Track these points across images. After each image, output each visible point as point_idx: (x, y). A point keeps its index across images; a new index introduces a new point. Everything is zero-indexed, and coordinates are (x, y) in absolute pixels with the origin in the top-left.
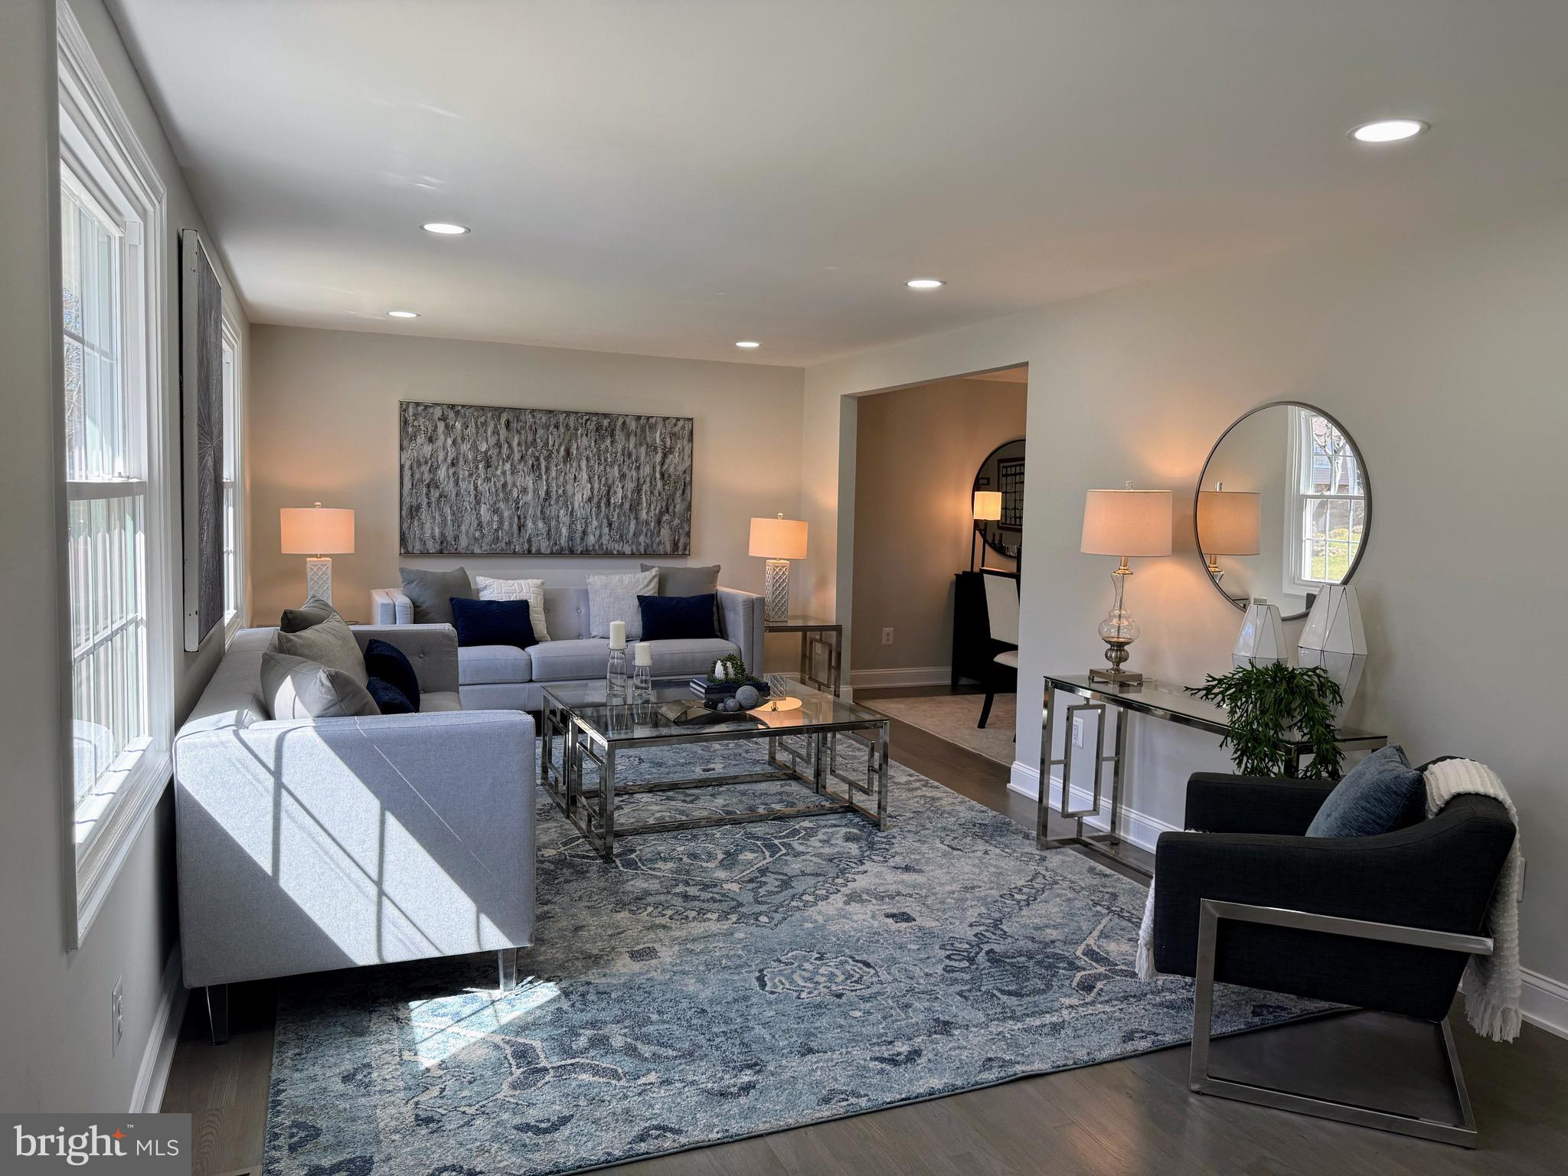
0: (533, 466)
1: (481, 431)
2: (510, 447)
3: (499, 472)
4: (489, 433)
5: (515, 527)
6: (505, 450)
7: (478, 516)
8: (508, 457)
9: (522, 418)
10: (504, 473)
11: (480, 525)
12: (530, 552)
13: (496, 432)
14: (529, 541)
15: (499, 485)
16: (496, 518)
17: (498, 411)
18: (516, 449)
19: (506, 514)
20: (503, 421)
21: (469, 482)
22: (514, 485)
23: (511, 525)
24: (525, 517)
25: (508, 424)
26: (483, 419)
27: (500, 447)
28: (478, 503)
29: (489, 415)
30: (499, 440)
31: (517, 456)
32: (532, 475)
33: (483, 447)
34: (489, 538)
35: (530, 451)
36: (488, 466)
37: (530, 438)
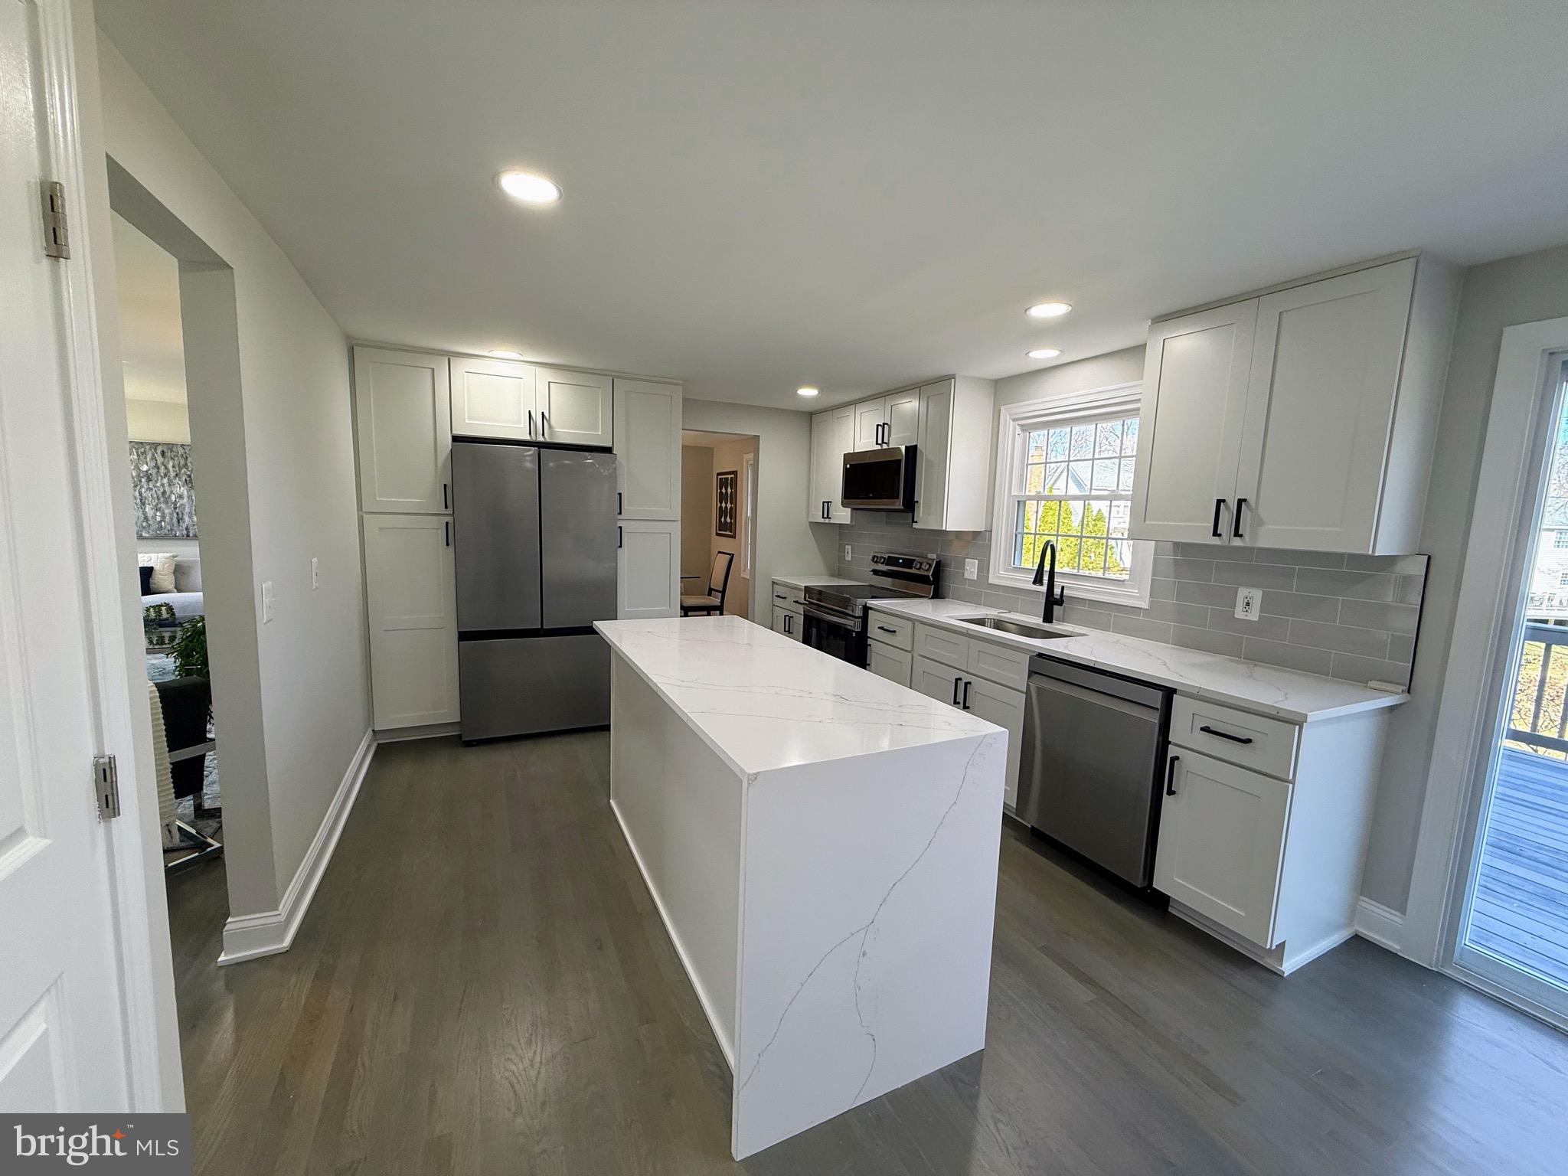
0: (186, 480)
1: (142, 457)
2: (166, 468)
3: (158, 485)
4: (148, 459)
5: (175, 520)
6: (162, 470)
7: (144, 513)
8: (165, 475)
9: (175, 449)
10: (163, 485)
11: (146, 519)
12: (188, 536)
13: (154, 458)
14: (187, 529)
15: (160, 493)
16: (158, 514)
17: (155, 445)
18: (171, 469)
19: (167, 511)
20: (159, 451)
21: (135, 490)
22: (172, 492)
23: (172, 519)
24: (182, 514)
25: (163, 454)
26: (142, 450)
27: (158, 468)
28: (144, 504)
29: (148, 447)
30: (156, 464)
31: (172, 474)
32: (186, 487)
33: (145, 468)
34: (155, 526)
35: (183, 471)
36: (149, 480)
37: (182, 462)
